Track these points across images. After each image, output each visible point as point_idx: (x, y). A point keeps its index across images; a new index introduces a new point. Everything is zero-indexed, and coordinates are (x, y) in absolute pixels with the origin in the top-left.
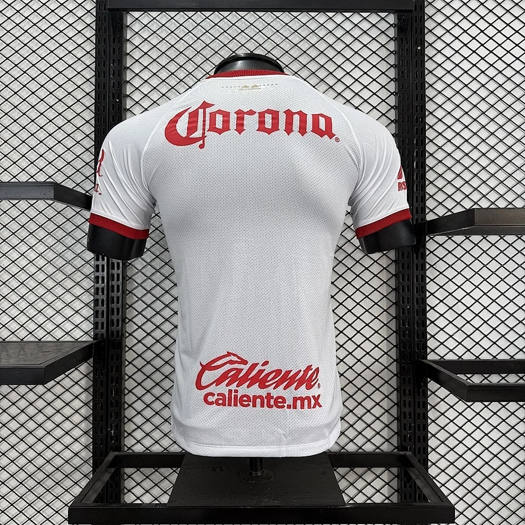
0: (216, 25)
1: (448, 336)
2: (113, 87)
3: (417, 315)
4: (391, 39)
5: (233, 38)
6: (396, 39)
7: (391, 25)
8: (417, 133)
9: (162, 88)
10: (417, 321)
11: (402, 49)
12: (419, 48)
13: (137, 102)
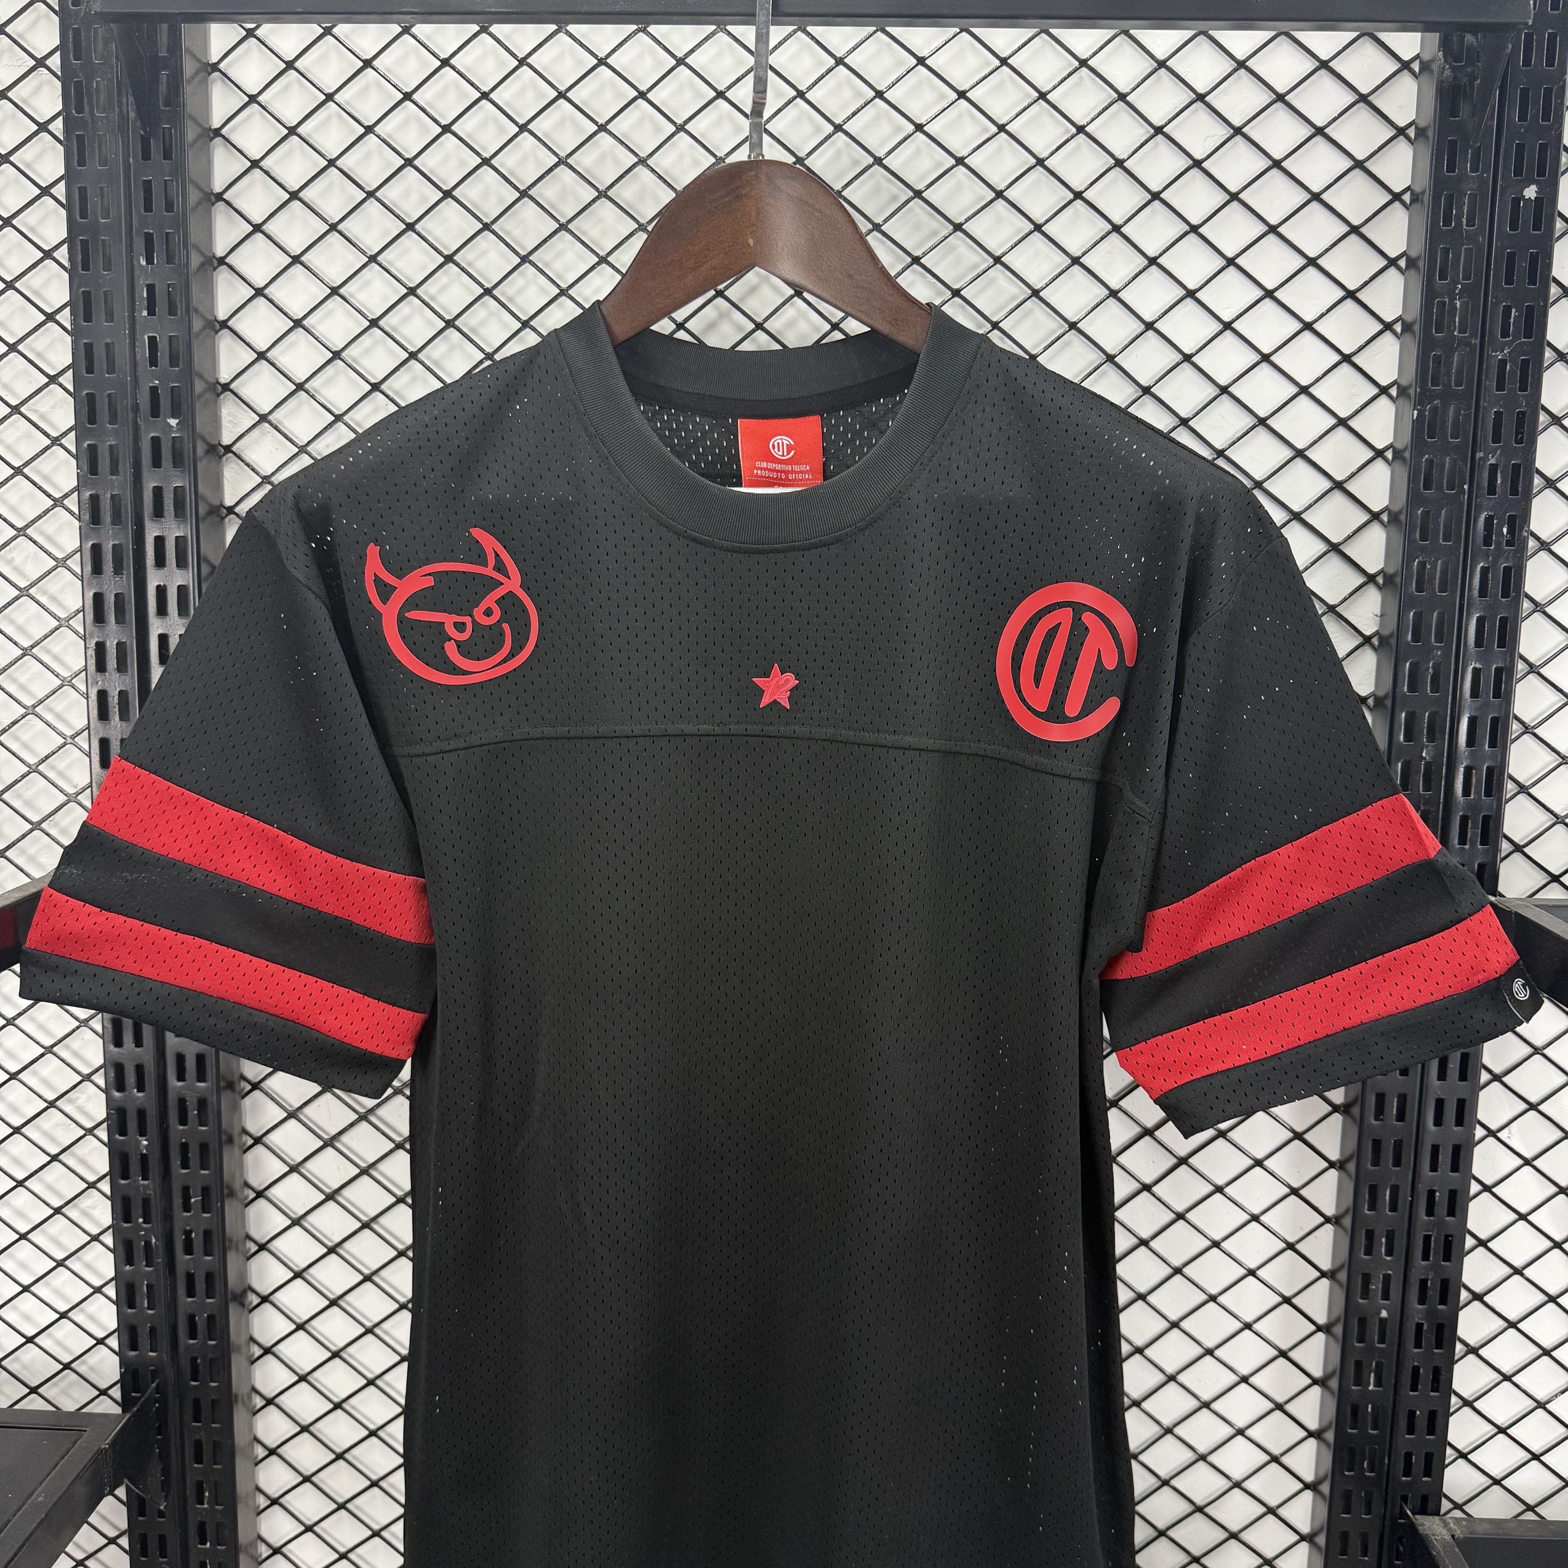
0: (602, 62)
1: (1530, 1404)
2: (153, 361)
3: (1418, 1345)
4: (1401, 132)
5: (681, 128)
6: (1421, 132)
7: (1405, 65)
8: (1483, 593)
9: (367, 351)
10: (1416, 1370)
11: (1450, 199)
12: (1531, 192)
13: (263, 418)
